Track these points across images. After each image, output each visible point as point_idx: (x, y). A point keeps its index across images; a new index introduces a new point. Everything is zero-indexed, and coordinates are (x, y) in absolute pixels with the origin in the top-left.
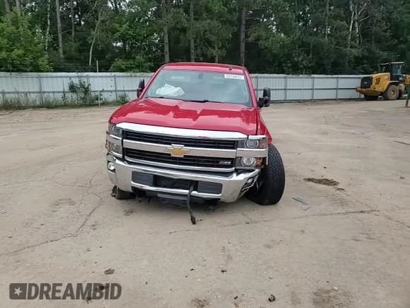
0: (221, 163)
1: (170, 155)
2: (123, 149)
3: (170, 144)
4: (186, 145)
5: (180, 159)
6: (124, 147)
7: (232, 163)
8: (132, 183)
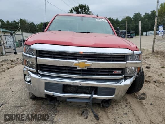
0: (114, 72)
1: (76, 68)
2: (37, 65)
3: (76, 59)
4: (89, 60)
5: (84, 71)
6: (38, 63)
7: (122, 72)
8: (45, 91)
